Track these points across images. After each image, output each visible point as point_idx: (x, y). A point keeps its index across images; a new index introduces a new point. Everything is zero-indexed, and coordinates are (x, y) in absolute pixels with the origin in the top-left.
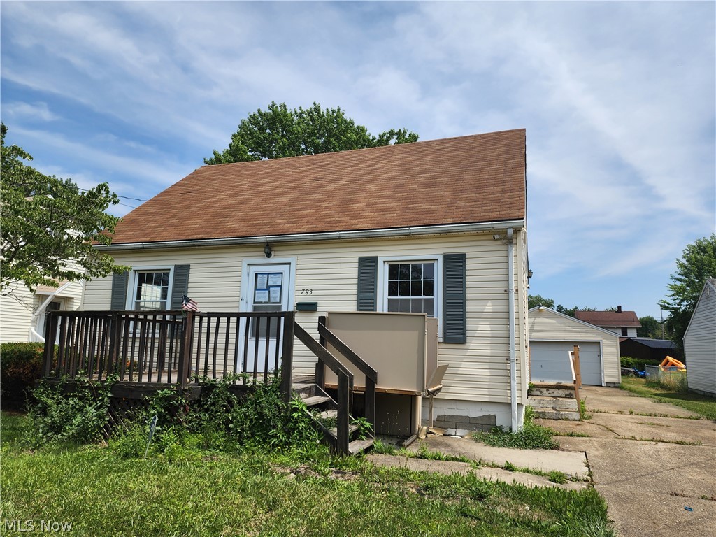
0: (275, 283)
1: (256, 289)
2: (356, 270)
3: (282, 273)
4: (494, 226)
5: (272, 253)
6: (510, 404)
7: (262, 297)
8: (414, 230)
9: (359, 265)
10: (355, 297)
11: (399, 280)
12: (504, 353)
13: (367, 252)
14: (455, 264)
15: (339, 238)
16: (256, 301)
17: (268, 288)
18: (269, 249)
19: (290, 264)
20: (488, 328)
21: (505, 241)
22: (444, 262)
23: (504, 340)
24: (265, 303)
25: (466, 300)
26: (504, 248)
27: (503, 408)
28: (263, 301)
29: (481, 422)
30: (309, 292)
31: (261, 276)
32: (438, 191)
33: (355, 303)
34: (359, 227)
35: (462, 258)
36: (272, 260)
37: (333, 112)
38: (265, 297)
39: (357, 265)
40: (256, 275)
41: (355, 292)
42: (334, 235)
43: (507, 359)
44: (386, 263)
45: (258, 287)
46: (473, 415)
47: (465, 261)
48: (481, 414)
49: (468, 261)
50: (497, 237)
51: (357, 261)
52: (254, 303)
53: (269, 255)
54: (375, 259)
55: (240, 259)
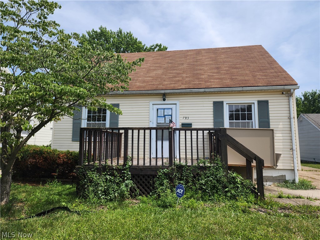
0: (168, 113)
1: (158, 116)
2: (212, 108)
3: (172, 109)
4: (285, 88)
5: (166, 99)
6: (294, 170)
7: (162, 120)
8: (245, 89)
9: (214, 105)
10: (212, 121)
11: (240, 113)
12: (289, 147)
13: (218, 99)
14: (264, 106)
15: (205, 92)
16: (158, 122)
17: (165, 116)
18: (164, 96)
19: (176, 104)
20: (281, 135)
21: (287, 95)
22: (258, 104)
23: (289, 141)
24: (163, 123)
25: (270, 122)
26: (287, 98)
27: (289, 172)
28: (162, 122)
29: (279, 179)
30: (187, 118)
31: (160, 110)
32: (241, 71)
33: (213, 124)
34: (213, 86)
35: (267, 102)
36: (166, 102)
37: (128, 33)
38: (163, 120)
39: (212, 105)
40: (157, 110)
41: (212, 118)
42: (202, 90)
43: (290, 149)
44: (227, 104)
45: (159, 115)
46: (274, 175)
47: (268, 104)
48: (278, 175)
49: (269, 104)
50: (284, 93)
51: (213, 103)
52: (157, 123)
53: (164, 100)
54: (222, 103)
55: (148, 101)
